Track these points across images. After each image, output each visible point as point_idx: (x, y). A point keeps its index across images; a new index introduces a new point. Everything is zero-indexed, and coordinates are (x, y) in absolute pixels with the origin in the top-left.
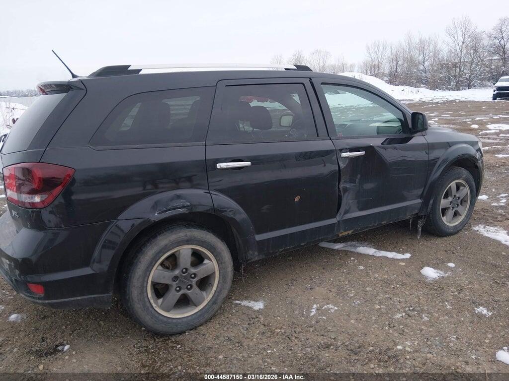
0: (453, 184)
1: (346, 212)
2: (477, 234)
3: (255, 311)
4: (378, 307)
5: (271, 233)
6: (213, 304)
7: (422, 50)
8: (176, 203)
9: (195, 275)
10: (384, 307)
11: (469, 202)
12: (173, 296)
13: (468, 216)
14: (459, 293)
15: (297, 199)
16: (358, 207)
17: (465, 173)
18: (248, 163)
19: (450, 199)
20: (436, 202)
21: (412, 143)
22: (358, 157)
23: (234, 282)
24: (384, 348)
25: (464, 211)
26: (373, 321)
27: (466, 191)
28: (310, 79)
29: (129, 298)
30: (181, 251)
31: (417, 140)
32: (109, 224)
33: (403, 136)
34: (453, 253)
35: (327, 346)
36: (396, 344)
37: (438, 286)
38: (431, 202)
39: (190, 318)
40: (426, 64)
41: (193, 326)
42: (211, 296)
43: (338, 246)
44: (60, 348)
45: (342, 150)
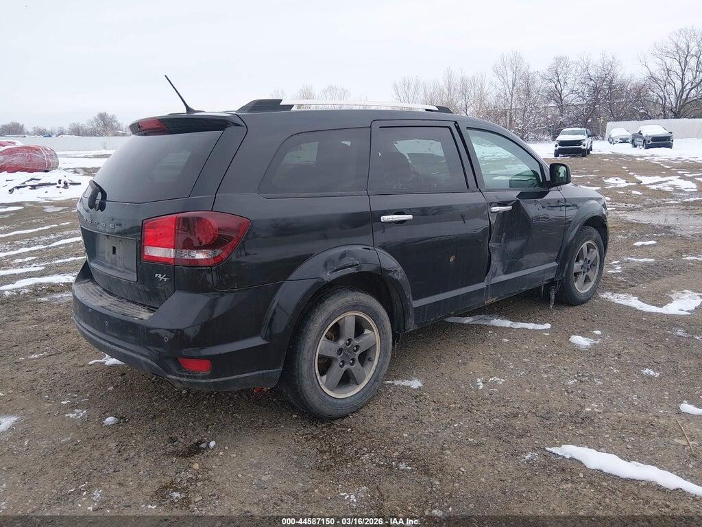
0: (584, 246)
1: (494, 275)
2: (609, 302)
3: (415, 390)
4: (546, 376)
5: (444, 294)
6: (375, 381)
7: (464, 93)
8: (346, 262)
9: (357, 347)
10: (552, 375)
11: (598, 266)
12: (337, 371)
13: (598, 281)
14: (619, 358)
15: (452, 260)
16: (503, 271)
17: (595, 233)
18: (410, 217)
19: (581, 262)
20: (571, 266)
21: (549, 198)
22: (504, 213)
23: (393, 357)
24: (573, 412)
25: (593, 275)
26: (549, 389)
27: (595, 253)
28: (456, 122)
29: (298, 374)
30: (346, 318)
31: (553, 194)
32: (282, 283)
33: (538, 189)
34: (593, 321)
35: (516, 416)
36: (582, 407)
37: (594, 354)
38: (567, 265)
39: (353, 398)
40: (470, 110)
41: (356, 408)
42: (372, 372)
43: (468, 320)
44: (203, 446)
45: (491, 204)
